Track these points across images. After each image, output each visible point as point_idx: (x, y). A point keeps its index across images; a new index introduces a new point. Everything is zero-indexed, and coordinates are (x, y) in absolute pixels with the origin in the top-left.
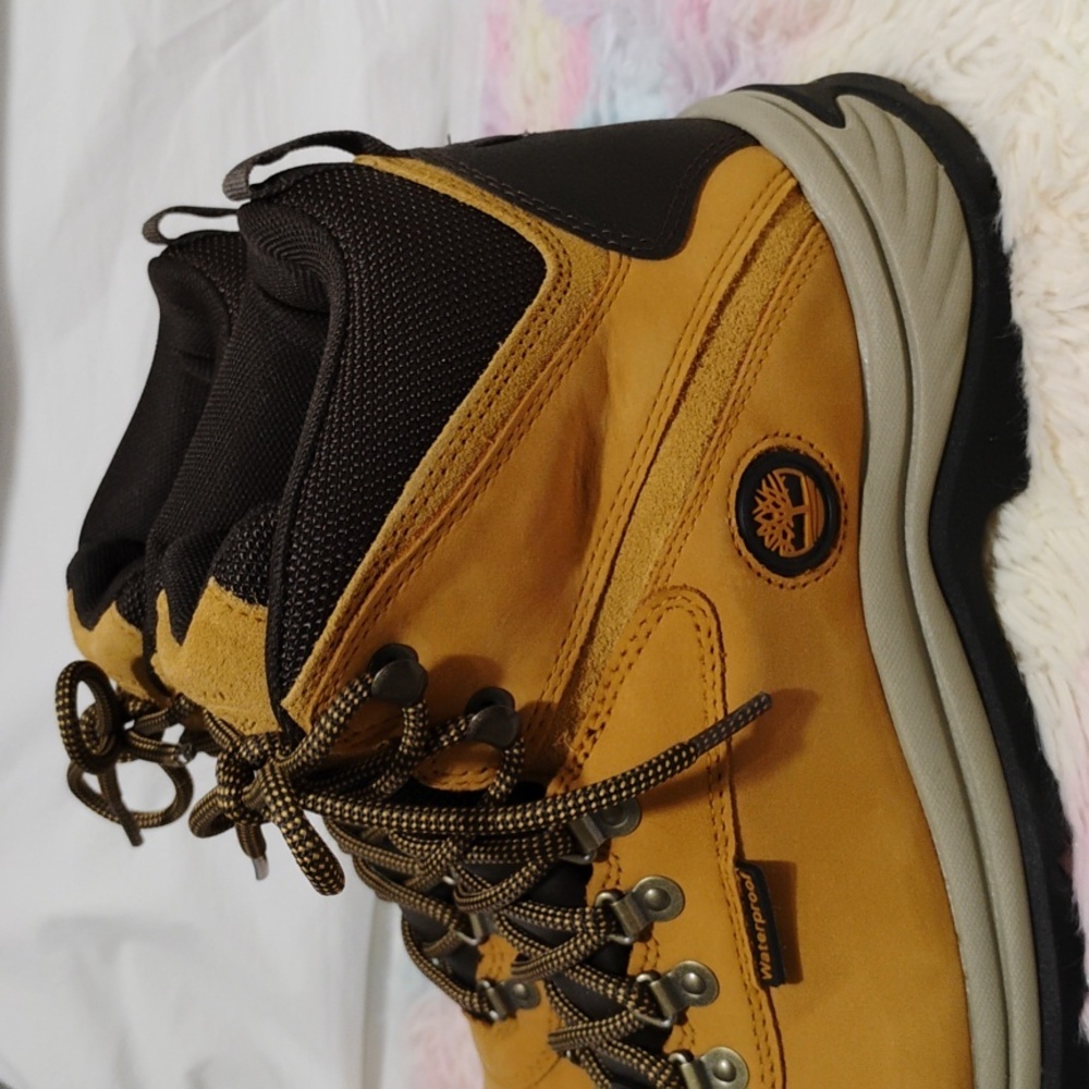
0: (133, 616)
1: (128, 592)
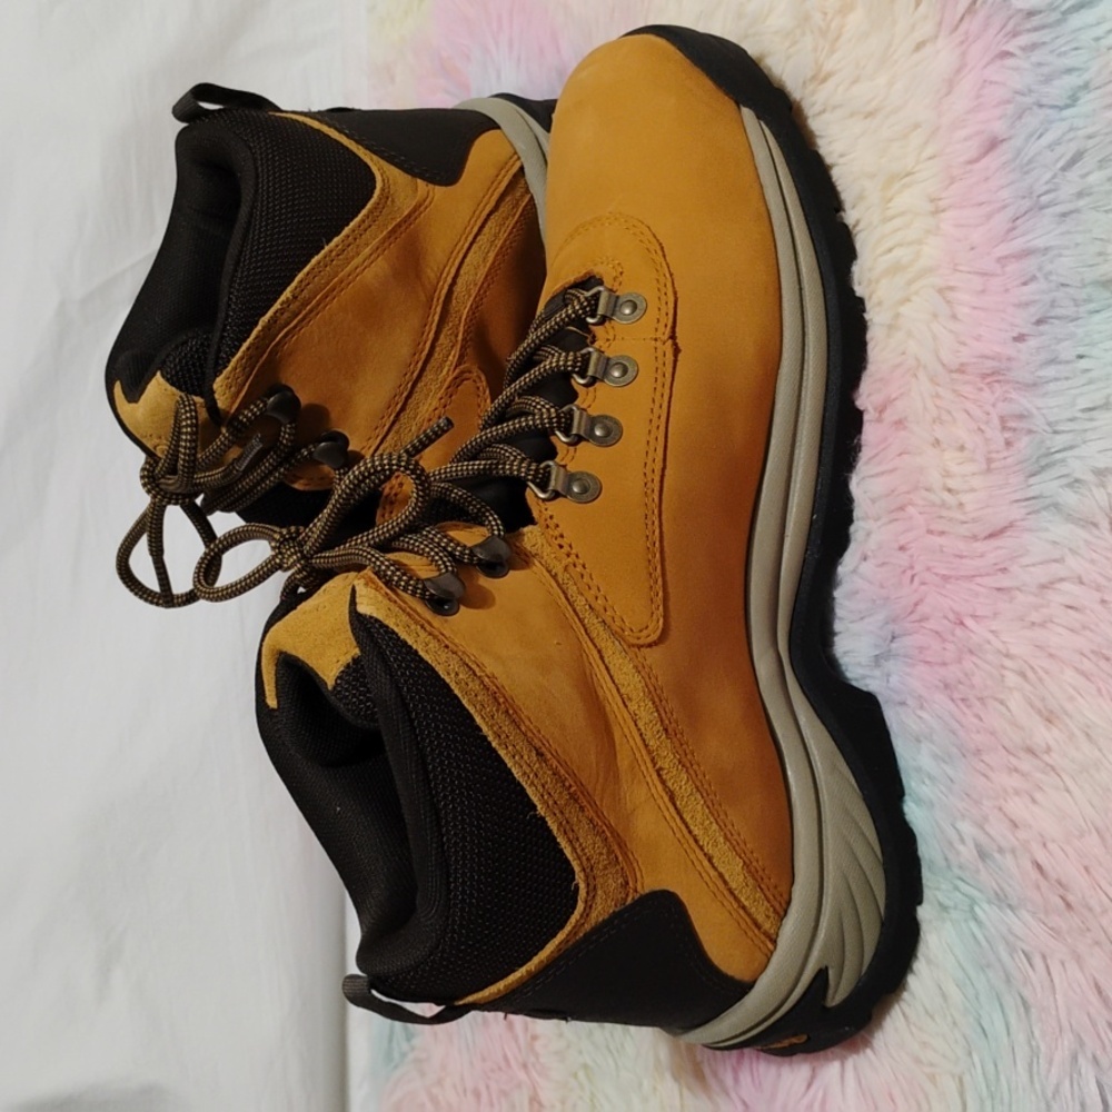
0: (175, 379)
1: (171, 358)
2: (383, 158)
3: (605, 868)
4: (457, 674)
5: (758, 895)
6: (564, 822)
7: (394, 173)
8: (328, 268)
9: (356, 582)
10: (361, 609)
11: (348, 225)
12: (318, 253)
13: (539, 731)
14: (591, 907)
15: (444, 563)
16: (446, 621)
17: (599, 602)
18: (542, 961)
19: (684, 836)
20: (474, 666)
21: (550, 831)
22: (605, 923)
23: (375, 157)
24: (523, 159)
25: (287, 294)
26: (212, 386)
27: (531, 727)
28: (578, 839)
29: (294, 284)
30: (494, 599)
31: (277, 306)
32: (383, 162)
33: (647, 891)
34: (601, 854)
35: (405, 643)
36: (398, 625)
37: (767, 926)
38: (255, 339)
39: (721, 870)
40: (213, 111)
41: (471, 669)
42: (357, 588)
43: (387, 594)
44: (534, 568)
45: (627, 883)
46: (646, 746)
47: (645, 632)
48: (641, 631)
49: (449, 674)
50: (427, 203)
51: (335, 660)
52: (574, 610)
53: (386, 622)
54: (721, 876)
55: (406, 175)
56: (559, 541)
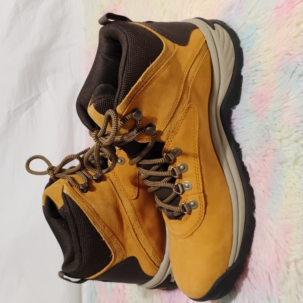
2: (165, 37)
3: (119, 251)
4: (85, 208)
5: (155, 257)
6: (109, 242)
7: (169, 42)
8: (152, 72)
9: (64, 184)
10: (64, 192)
11: (157, 58)
12: (148, 67)
13: (104, 221)
14: (115, 260)
15: (85, 180)
16: (84, 195)
17: (122, 189)
18: (103, 272)
19: (138, 244)
20: (89, 206)
21: (106, 244)
22: (119, 263)
23: (163, 37)
24: (206, 38)
25: (140, 80)
26: (116, 108)
27: (103, 220)
28: (113, 245)
29: (142, 77)
30: (96, 189)
31: (137, 83)
32: (165, 38)
33: (129, 256)
34: (118, 248)
35: (73, 201)
36: (72, 196)
37: (157, 264)
38: (130, 94)
39: (147, 252)
40: (112, 22)
41: (88, 207)
42: (64, 186)
43: (70, 188)
44: (107, 181)
45: (124, 254)
46: (131, 223)
47: (133, 196)
48: (132, 196)
49: (83, 208)
50: (179, 51)
51: (61, 203)
52: (116, 191)
53: (69, 195)
54: (147, 253)
55: (172, 42)
56: (114, 174)
